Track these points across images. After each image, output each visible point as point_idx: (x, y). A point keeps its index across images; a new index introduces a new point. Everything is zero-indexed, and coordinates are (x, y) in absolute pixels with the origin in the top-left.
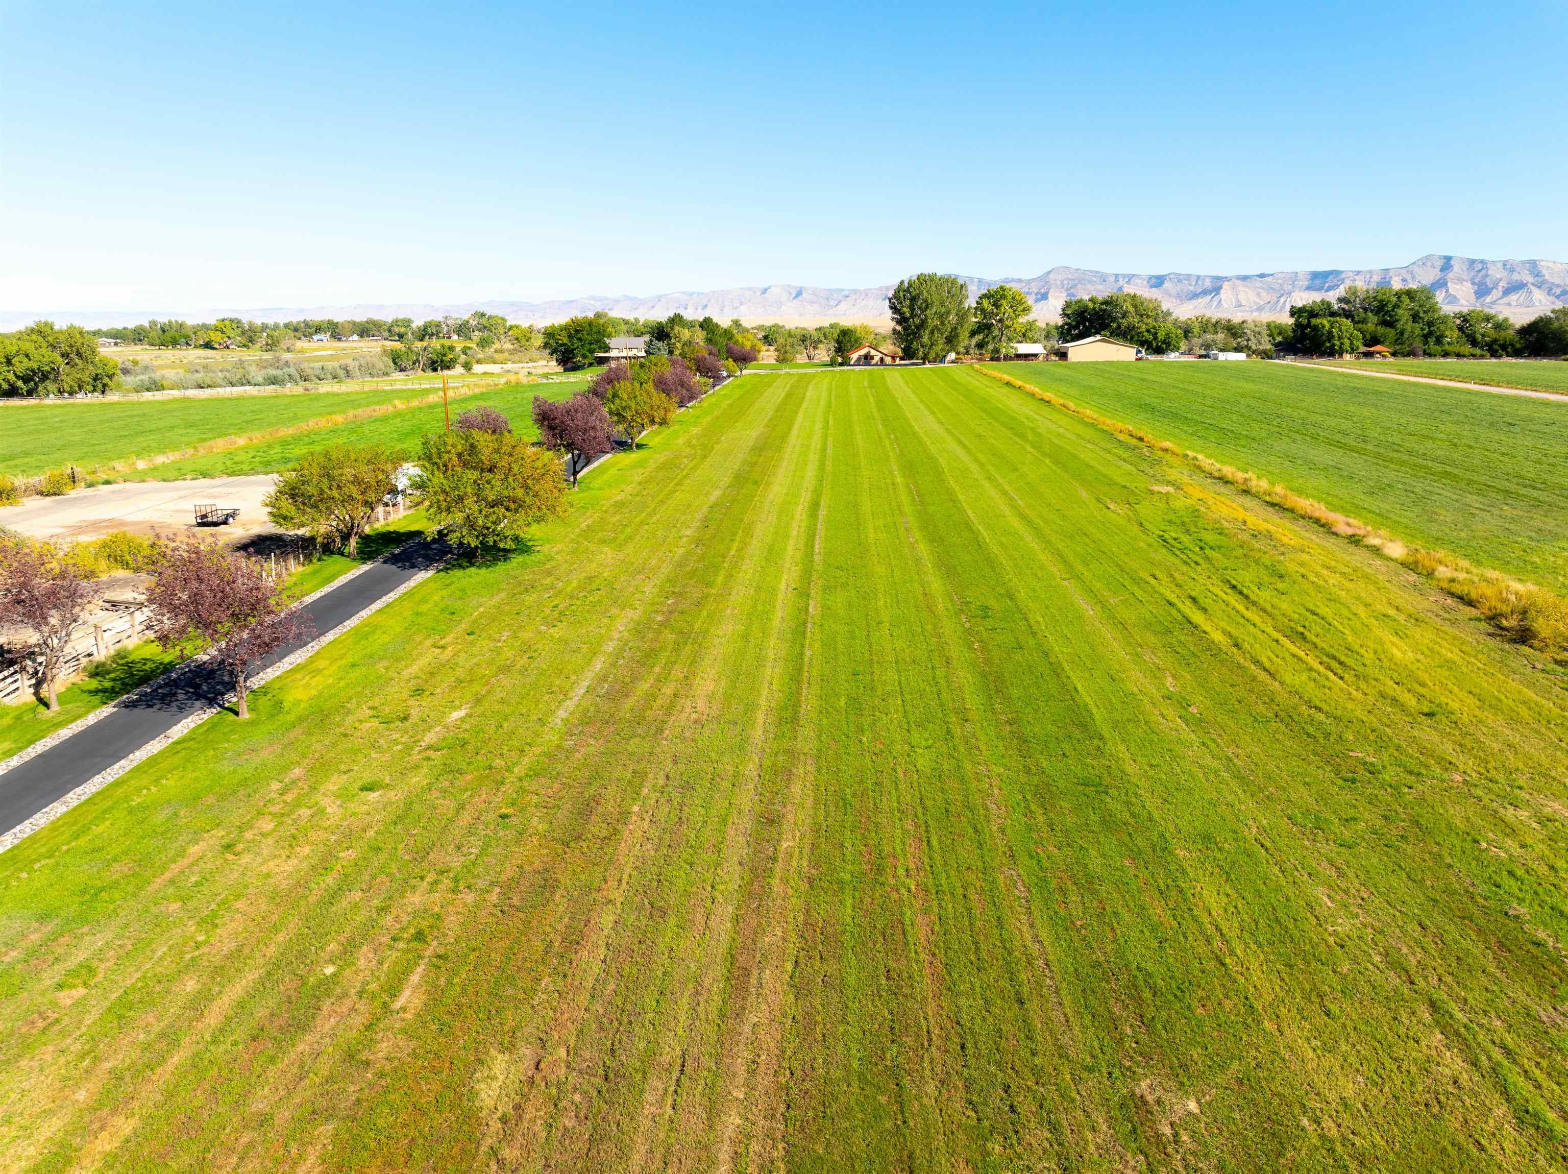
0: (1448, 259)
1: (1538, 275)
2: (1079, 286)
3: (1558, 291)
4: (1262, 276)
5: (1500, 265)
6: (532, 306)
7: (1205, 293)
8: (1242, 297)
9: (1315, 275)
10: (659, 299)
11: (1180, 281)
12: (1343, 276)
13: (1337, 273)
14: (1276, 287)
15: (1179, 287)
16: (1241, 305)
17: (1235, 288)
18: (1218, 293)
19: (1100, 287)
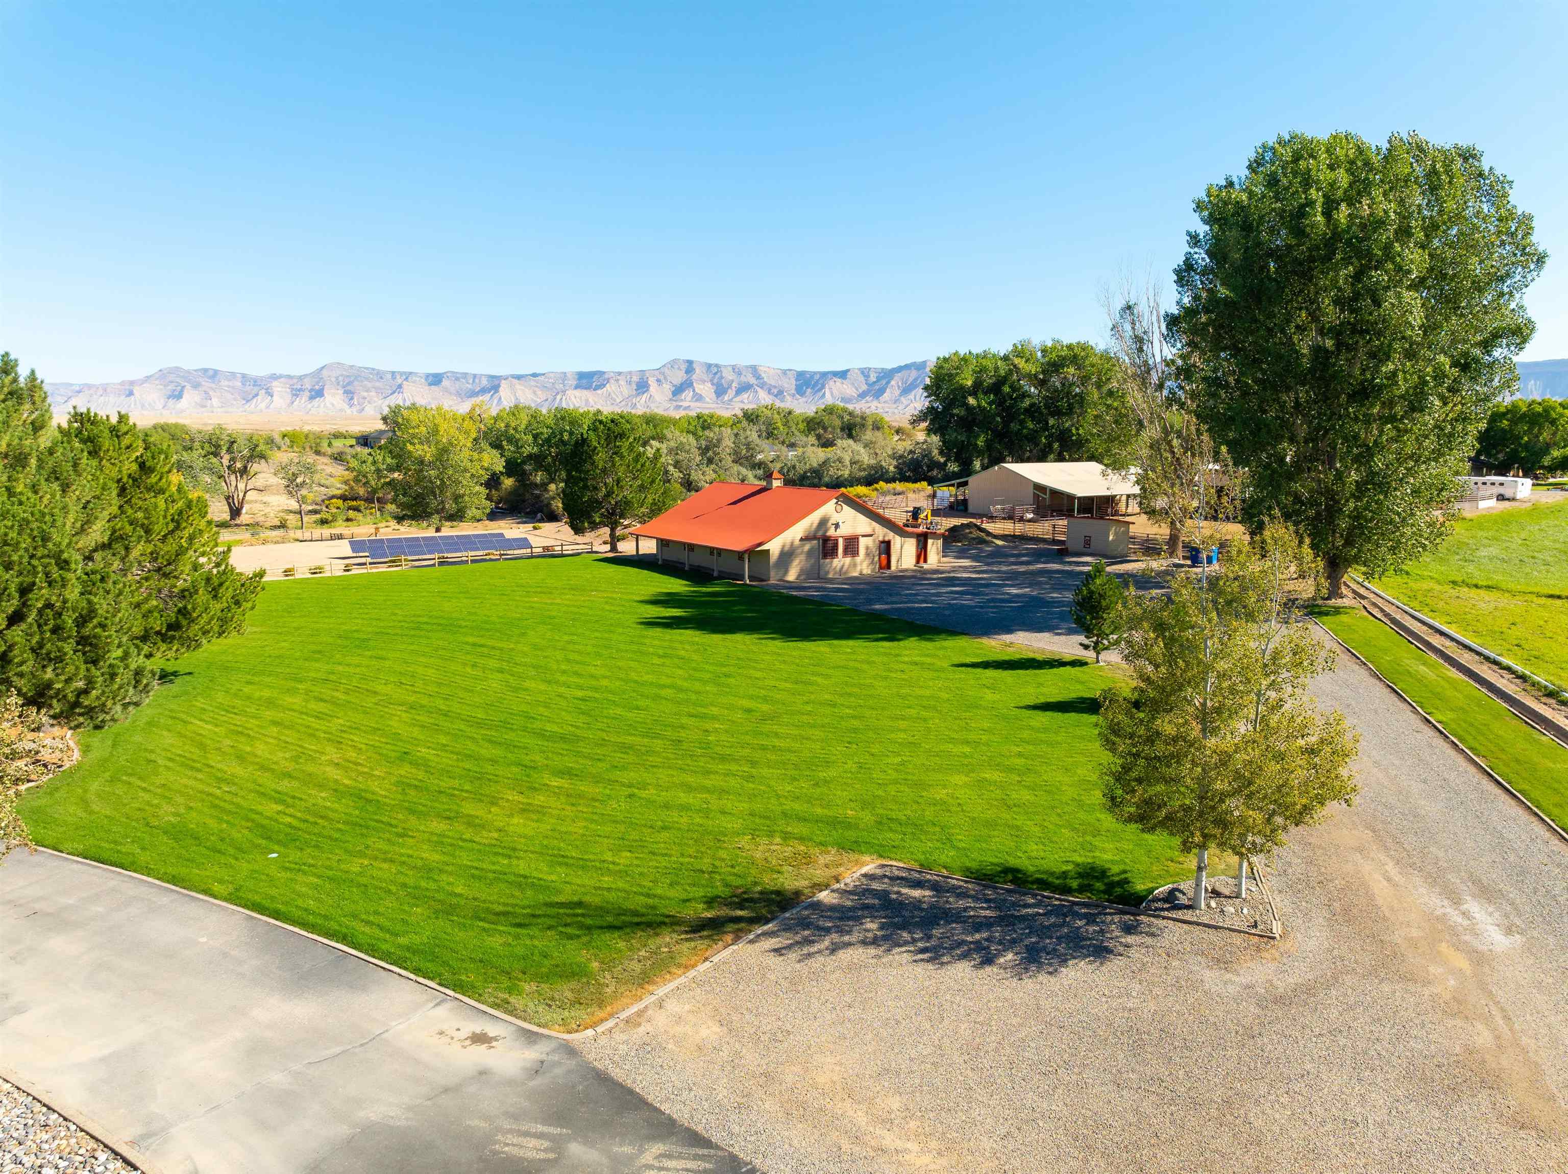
0: (690, 363)
1: (759, 377)
2: (356, 383)
3: (776, 391)
4: (535, 375)
5: (730, 369)
7: (483, 391)
8: (520, 395)
9: (581, 376)
11: (457, 379)
12: (606, 376)
13: (602, 373)
14: (549, 385)
15: (458, 384)
16: (519, 403)
17: (512, 386)
18: (497, 391)
19: (377, 384)
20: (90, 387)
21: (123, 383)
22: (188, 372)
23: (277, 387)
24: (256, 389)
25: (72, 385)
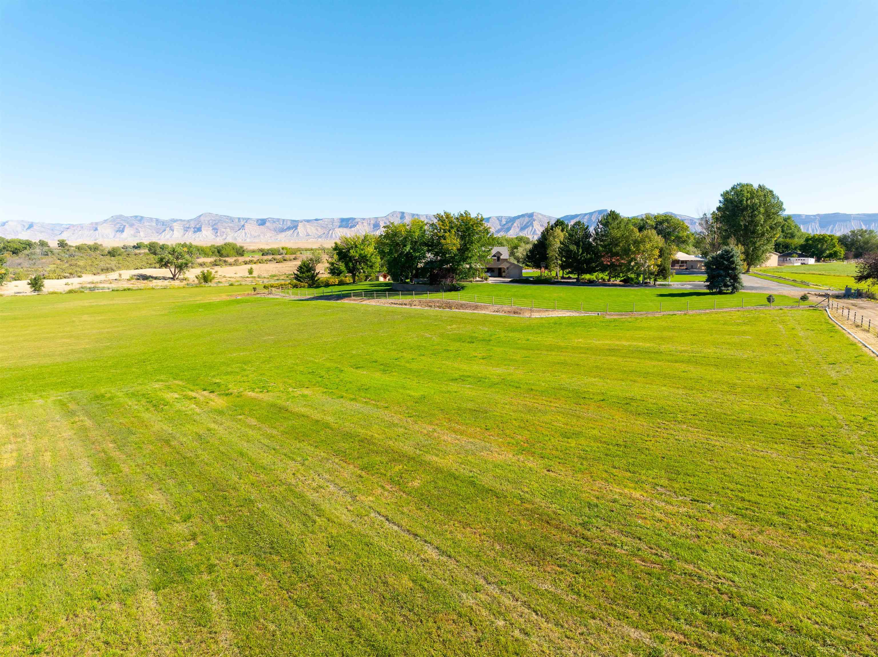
0: (403, 213)
2: (219, 224)
4: (316, 220)
5: (425, 216)
7: (289, 228)
8: (309, 231)
9: (342, 220)
11: (274, 222)
12: (356, 220)
13: (354, 219)
14: (325, 226)
15: (275, 225)
16: (309, 235)
17: (304, 226)
18: (296, 229)
19: (231, 225)
20: (73, 226)
21: (92, 224)
22: (127, 217)
23: (176, 226)
24: (164, 227)
25: (62, 225)
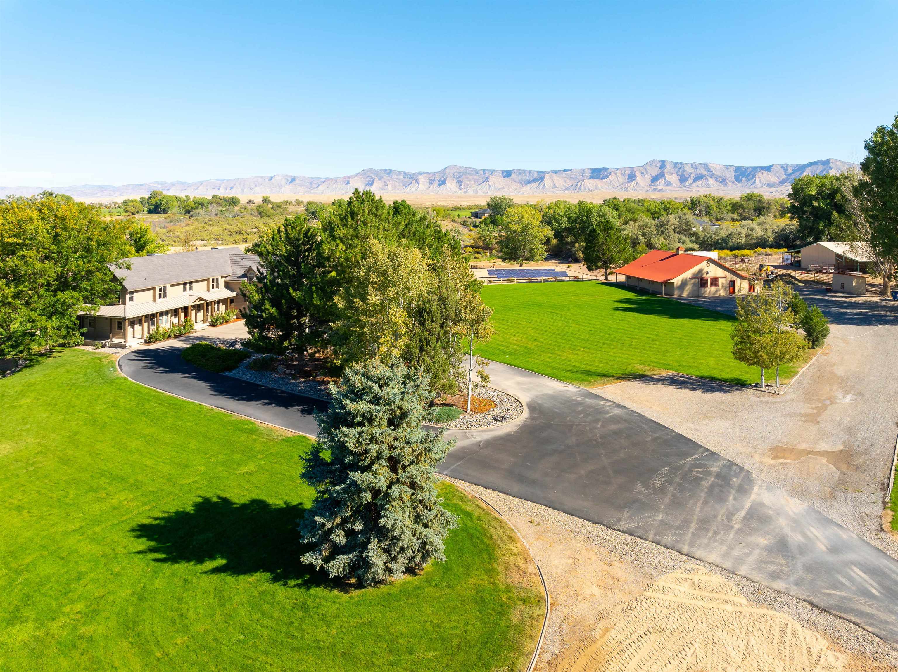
0: (663, 162)
1: (709, 170)
2: (463, 176)
3: (721, 179)
4: (565, 171)
5: (690, 165)
6: (114, 187)
7: (535, 180)
8: (556, 182)
9: (594, 171)
10: (201, 183)
11: (520, 173)
12: (609, 171)
13: (606, 169)
14: (574, 177)
15: (520, 177)
16: (556, 187)
17: (551, 177)
18: (543, 180)
19: (475, 177)
20: (329, 179)
21: (345, 177)
22: (377, 171)
23: (422, 179)
24: (411, 180)
25: (319, 178)
